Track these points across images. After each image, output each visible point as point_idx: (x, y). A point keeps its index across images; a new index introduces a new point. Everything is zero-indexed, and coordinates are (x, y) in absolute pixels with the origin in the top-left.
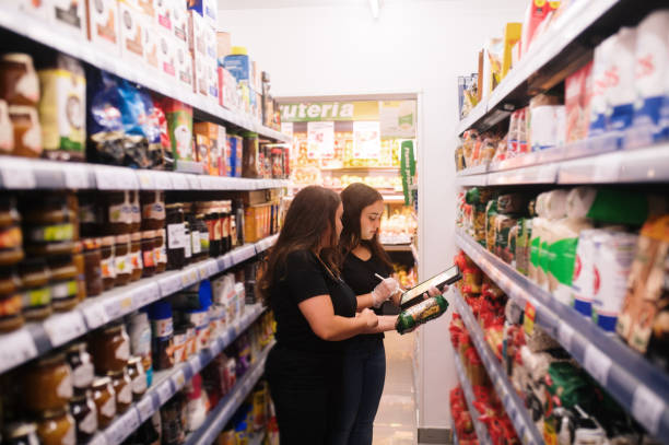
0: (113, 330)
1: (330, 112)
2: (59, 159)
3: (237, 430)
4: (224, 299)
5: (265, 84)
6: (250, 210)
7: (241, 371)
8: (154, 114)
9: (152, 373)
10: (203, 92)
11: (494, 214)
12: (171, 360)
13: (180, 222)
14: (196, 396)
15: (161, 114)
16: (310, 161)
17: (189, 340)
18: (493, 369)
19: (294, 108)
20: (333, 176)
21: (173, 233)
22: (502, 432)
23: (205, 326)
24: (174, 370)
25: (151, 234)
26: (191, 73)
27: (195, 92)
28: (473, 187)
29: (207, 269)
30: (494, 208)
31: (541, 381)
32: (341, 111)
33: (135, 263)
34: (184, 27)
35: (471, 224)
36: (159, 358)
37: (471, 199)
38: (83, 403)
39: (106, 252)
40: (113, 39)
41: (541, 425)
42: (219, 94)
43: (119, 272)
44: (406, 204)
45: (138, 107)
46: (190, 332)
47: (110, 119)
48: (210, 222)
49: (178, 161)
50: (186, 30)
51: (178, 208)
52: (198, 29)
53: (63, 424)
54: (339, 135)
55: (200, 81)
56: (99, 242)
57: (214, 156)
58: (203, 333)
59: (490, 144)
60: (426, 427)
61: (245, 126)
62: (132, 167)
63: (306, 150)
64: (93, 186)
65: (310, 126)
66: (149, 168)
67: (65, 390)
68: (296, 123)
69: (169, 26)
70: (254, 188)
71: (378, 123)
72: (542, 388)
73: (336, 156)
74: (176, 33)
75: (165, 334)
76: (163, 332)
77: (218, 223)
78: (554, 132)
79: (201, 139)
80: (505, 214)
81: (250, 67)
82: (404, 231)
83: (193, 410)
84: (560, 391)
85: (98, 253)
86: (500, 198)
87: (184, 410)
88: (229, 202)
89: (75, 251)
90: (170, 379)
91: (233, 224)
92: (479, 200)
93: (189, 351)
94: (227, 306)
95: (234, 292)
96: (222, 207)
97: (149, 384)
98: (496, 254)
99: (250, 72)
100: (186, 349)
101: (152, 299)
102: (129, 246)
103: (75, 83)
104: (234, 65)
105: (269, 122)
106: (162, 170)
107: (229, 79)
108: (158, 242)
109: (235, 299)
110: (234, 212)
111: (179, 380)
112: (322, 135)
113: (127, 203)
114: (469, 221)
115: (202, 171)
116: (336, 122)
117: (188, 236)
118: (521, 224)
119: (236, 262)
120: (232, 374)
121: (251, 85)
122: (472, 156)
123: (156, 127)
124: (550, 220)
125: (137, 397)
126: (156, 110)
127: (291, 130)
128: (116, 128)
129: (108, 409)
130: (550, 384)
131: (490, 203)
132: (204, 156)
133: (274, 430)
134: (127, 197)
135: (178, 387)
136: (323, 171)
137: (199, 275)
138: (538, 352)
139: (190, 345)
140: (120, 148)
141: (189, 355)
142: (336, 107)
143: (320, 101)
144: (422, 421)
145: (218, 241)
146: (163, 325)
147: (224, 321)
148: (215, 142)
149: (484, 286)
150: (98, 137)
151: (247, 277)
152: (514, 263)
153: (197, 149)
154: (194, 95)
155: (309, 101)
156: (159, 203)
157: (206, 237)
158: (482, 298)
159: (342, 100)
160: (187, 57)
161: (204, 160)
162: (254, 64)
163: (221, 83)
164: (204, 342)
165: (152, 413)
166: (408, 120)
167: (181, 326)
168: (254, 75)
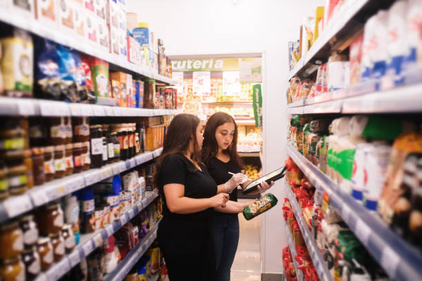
0: (53, 207)
1: (207, 65)
2: (15, 96)
3: (139, 273)
4: (131, 188)
5: (160, 47)
6: (149, 129)
7: (142, 235)
8: (81, 67)
9: (79, 236)
10: (116, 52)
11: (308, 133)
12: (93, 227)
13: (99, 137)
14: (111, 250)
15: (87, 67)
16: (195, 98)
17: (106, 214)
18: (306, 235)
19: (184, 62)
20: (209, 107)
21: (95, 144)
22: (312, 276)
23: (116, 205)
24: (94, 234)
25: (79, 145)
26: (108, 40)
27: (110, 52)
28: (295, 115)
29: (118, 168)
30: (308, 129)
31: (333, 243)
32: (215, 65)
33: (68, 164)
34: (103, 10)
35: (295, 139)
36: (85, 226)
37: (294, 123)
38: (31, 254)
39: (48, 157)
40: (53, 18)
41: (333, 272)
42: (127, 54)
43: (57, 169)
44: (257, 125)
45: (70, 62)
46: (106, 209)
47: (51, 70)
48: (121, 138)
49: (99, 98)
50: (105, 12)
51: (98, 128)
52: (113, 11)
53: (17, 268)
54: (214, 80)
55: (114, 45)
56: (43, 150)
57: (124, 94)
58: (115, 209)
59: (306, 87)
60: (267, 273)
61: (146, 75)
62: (65, 101)
63: (192, 90)
64: (38, 114)
65: (195, 74)
66: (78, 102)
67: (18, 246)
68: (185, 73)
69: (93, 9)
70: (152, 115)
71: (238, 73)
72: (334, 247)
73: (212, 94)
74: (98, 14)
75: (90, 210)
76: (88, 209)
77: (126, 138)
78: (343, 79)
79: (115, 83)
80: (314, 133)
81: (150, 36)
82: (256, 144)
83: (109, 259)
84: (343, 249)
85: (42, 157)
86: (312, 122)
87: (103, 259)
88: (135, 124)
89: (26, 155)
90: (92, 239)
91: (137, 138)
92: (300, 123)
93: (106, 221)
94: (133, 192)
95: (137, 183)
96: (130, 127)
97: (77, 242)
98: (309, 159)
99: (150, 39)
100: (103, 219)
101: (79, 187)
102: (64, 153)
103: (25, 47)
104: (139, 35)
105: (163, 72)
106: (87, 103)
107: (134, 43)
108: (84, 150)
109: (138, 188)
110: (138, 130)
111: (98, 240)
112: (202, 80)
113: (63, 125)
114: (294, 137)
115: (115, 104)
116: (212, 72)
117: (106, 146)
118: (323, 140)
119: (138, 164)
120: (136, 237)
121: (151, 48)
122: (296, 94)
123: (83, 75)
124: (339, 137)
125: (68, 251)
126: (83, 64)
127: (182, 77)
128: (55, 76)
129: (48, 258)
130: (338, 245)
131: (306, 125)
132: (117, 94)
133: (165, 274)
134: (63, 121)
135: (97, 244)
136: (203, 104)
137: (113, 172)
138: (332, 224)
139: (106, 217)
140: (57, 89)
141: (106, 224)
142: (211, 62)
143: (201, 58)
144: (264, 269)
145: (126, 150)
146: (88, 204)
147: (131, 202)
148: (125, 85)
149: (303, 180)
150: (43, 82)
151: (147, 174)
152: (319, 165)
153: (112, 89)
154: (110, 54)
155: (194, 58)
156: (85, 125)
157: (118, 147)
158: (301, 188)
159: (216, 57)
160: (105, 29)
161: (117, 97)
162: (152, 33)
163: (129, 47)
164: (116, 215)
165: (79, 261)
166: (257, 70)
167: (100, 205)
168: (152, 41)
